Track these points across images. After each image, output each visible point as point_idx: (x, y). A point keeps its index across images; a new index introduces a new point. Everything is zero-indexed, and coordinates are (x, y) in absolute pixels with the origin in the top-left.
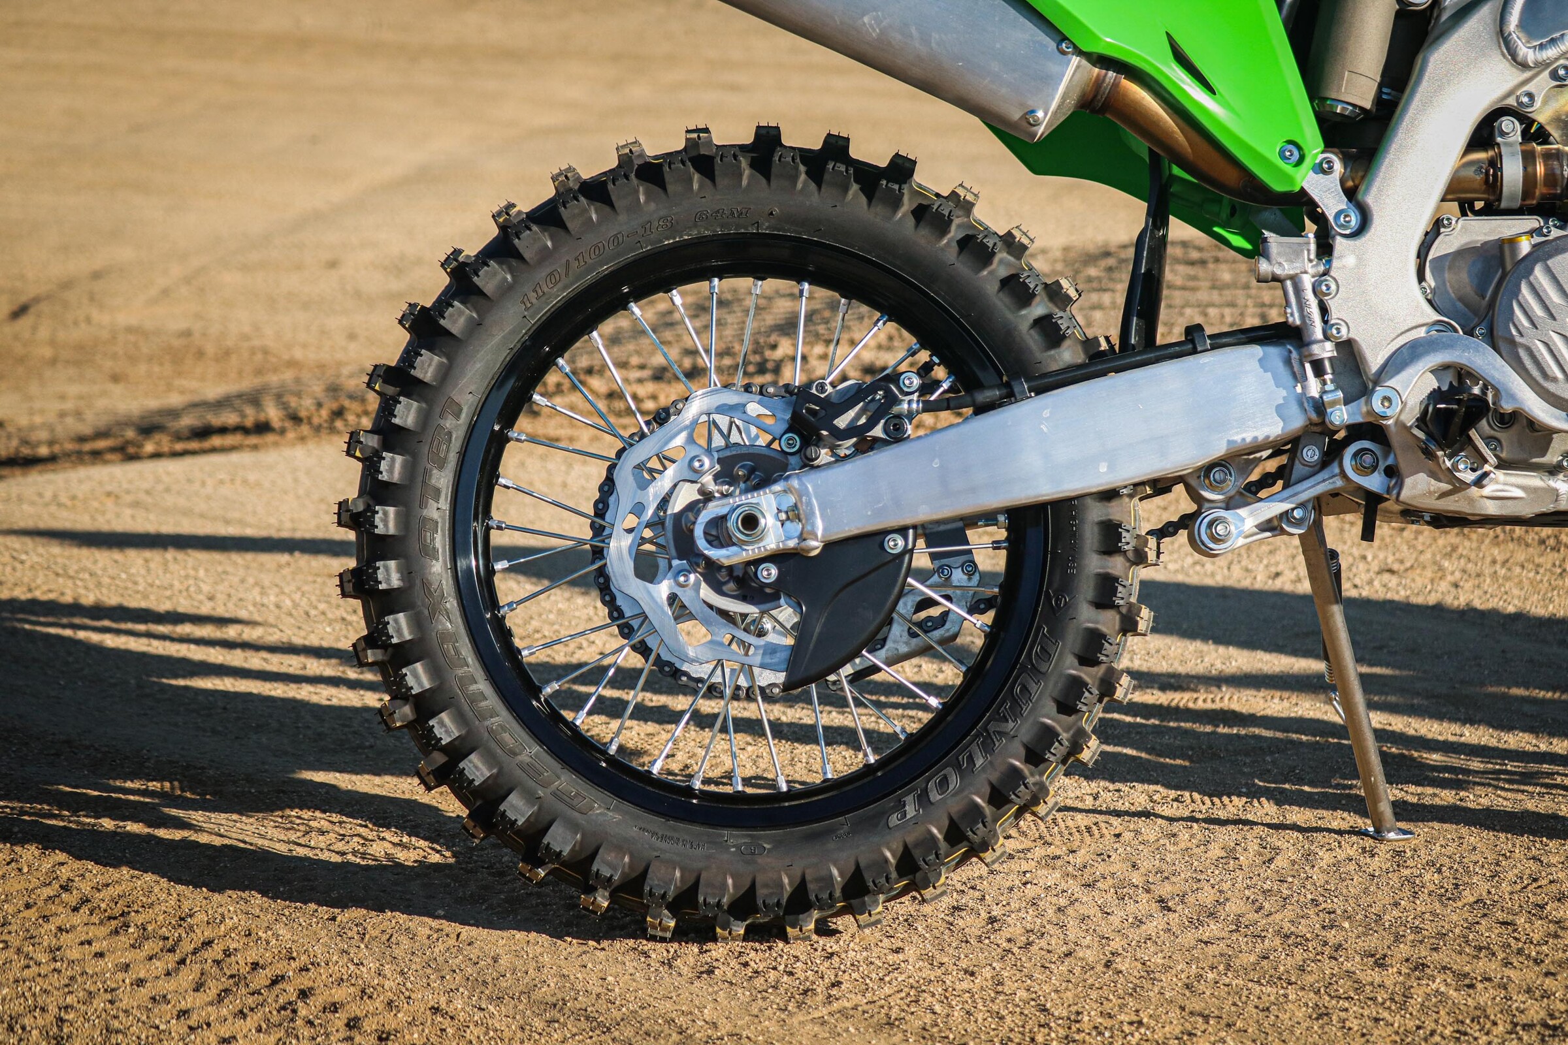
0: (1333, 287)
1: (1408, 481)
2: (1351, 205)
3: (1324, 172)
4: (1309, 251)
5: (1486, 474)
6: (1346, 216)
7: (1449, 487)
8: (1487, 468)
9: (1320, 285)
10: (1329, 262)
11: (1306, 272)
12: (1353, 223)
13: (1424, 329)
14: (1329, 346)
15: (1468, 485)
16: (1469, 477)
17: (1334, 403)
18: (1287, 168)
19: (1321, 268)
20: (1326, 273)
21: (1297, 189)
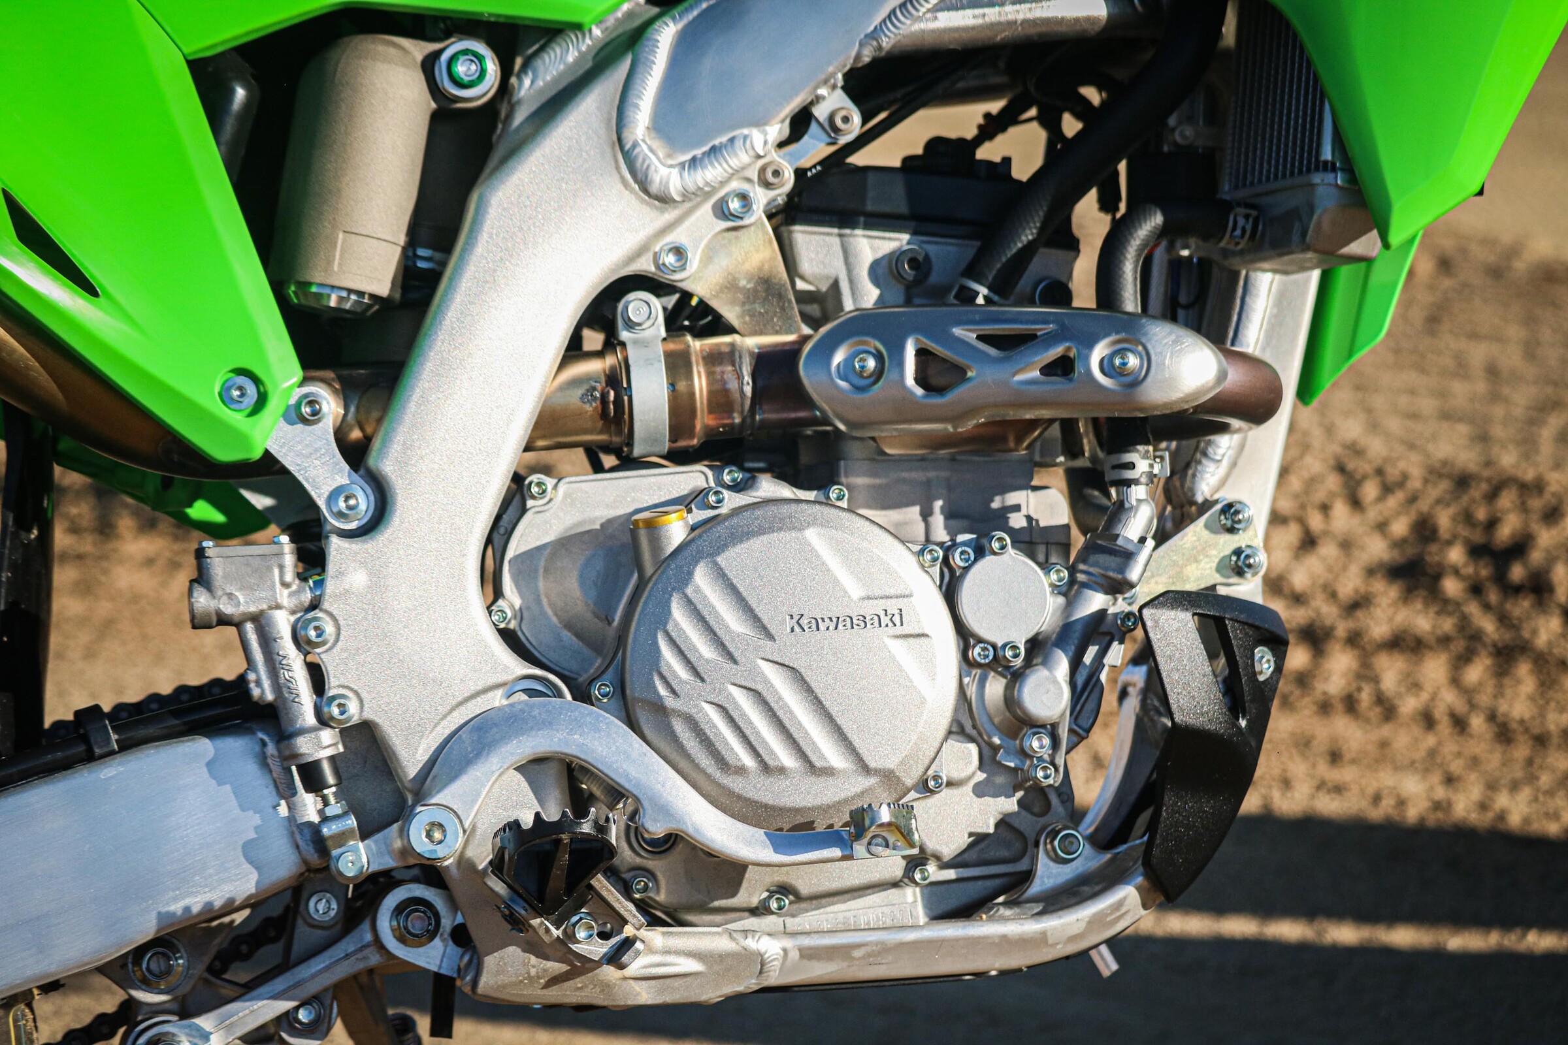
0: (329, 629)
1: (490, 961)
2: (355, 476)
3: (304, 421)
4: (281, 567)
5: (628, 943)
6: (347, 498)
7: (564, 967)
8: (629, 931)
9: (305, 628)
10: (320, 584)
11: (278, 607)
12: (363, 506)
13: (499, 693)
14: (327, 736)
15: (598, 964)
16: (597, 949)
17: (342, 838)
18: (236, 418)
19: (307, 597)
20: (314, 605)
21: (257, 454)
